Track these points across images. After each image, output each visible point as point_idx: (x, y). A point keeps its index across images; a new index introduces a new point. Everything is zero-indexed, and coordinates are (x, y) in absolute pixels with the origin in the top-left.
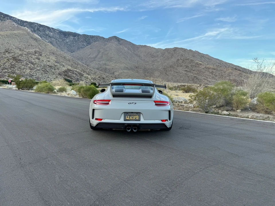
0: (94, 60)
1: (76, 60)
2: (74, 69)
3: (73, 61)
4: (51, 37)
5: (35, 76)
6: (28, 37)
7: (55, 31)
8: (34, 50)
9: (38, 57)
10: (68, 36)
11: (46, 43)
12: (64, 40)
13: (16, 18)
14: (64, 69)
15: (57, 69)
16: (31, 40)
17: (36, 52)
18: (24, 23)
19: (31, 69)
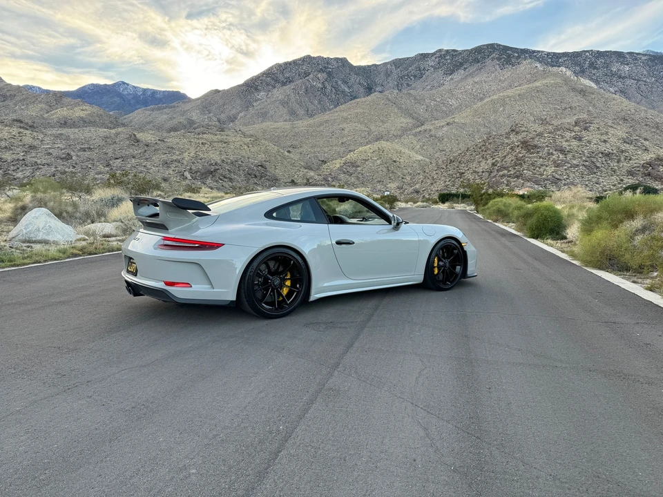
4: (624, 78)
5: (563, 182)
6: (565, 89)
7: (636, 59)
8: (575, 118)
9: (579, 134)
11: (607, 95)
15: (626, 159)
16: (572, 94)
17: (576, 124)
18: (560, 58)
19: (558, 166)
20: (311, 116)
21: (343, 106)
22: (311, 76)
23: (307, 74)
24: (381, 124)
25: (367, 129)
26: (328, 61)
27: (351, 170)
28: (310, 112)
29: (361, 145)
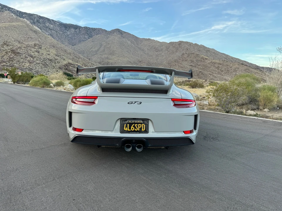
0: (96, 54)
1: (78, 54)
2: (75, 63)
3: (74, 54)
4: (51, 29)
5: (34, 70)
6: (27, 29)
7: (55, 23)
8: (34, 43)
9: (38, 50)
10: (69, 28)
11: (46, 35)
12: (65, 33)
13: (14, 9)
14: (65, 62)
15: (58, 62)
16: (31, 32)
17: (35, 45)
18: (23, 14)
19: (30, 63)
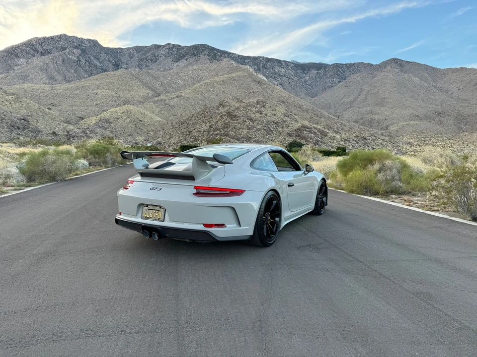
0: (351, 107)
1: (319, 110)
2: (313, 125)
3: (314, 111)
4: (281, 76)
5: (253, 139)
6: (249, 80)
7: (288, 65)
8: (256, 99)
9: (260, 109)
10: (309, 70)
11: (274, 86)
12: (302, 78)
13: (235, 54)
14: (298, 125)
15: (286, 126)
16: (254, 83)
17: (258, 103)
18: (246, 59)
19: (249, 129)
20: (68, 81)
21: (96, 76)
22: (67, 50)
23: (63, 49)
24: (127, 92)
25: (117, 95)
26: (82, 40)
27: (106, 125)
28: (67, 78)
29: (112, 106)
